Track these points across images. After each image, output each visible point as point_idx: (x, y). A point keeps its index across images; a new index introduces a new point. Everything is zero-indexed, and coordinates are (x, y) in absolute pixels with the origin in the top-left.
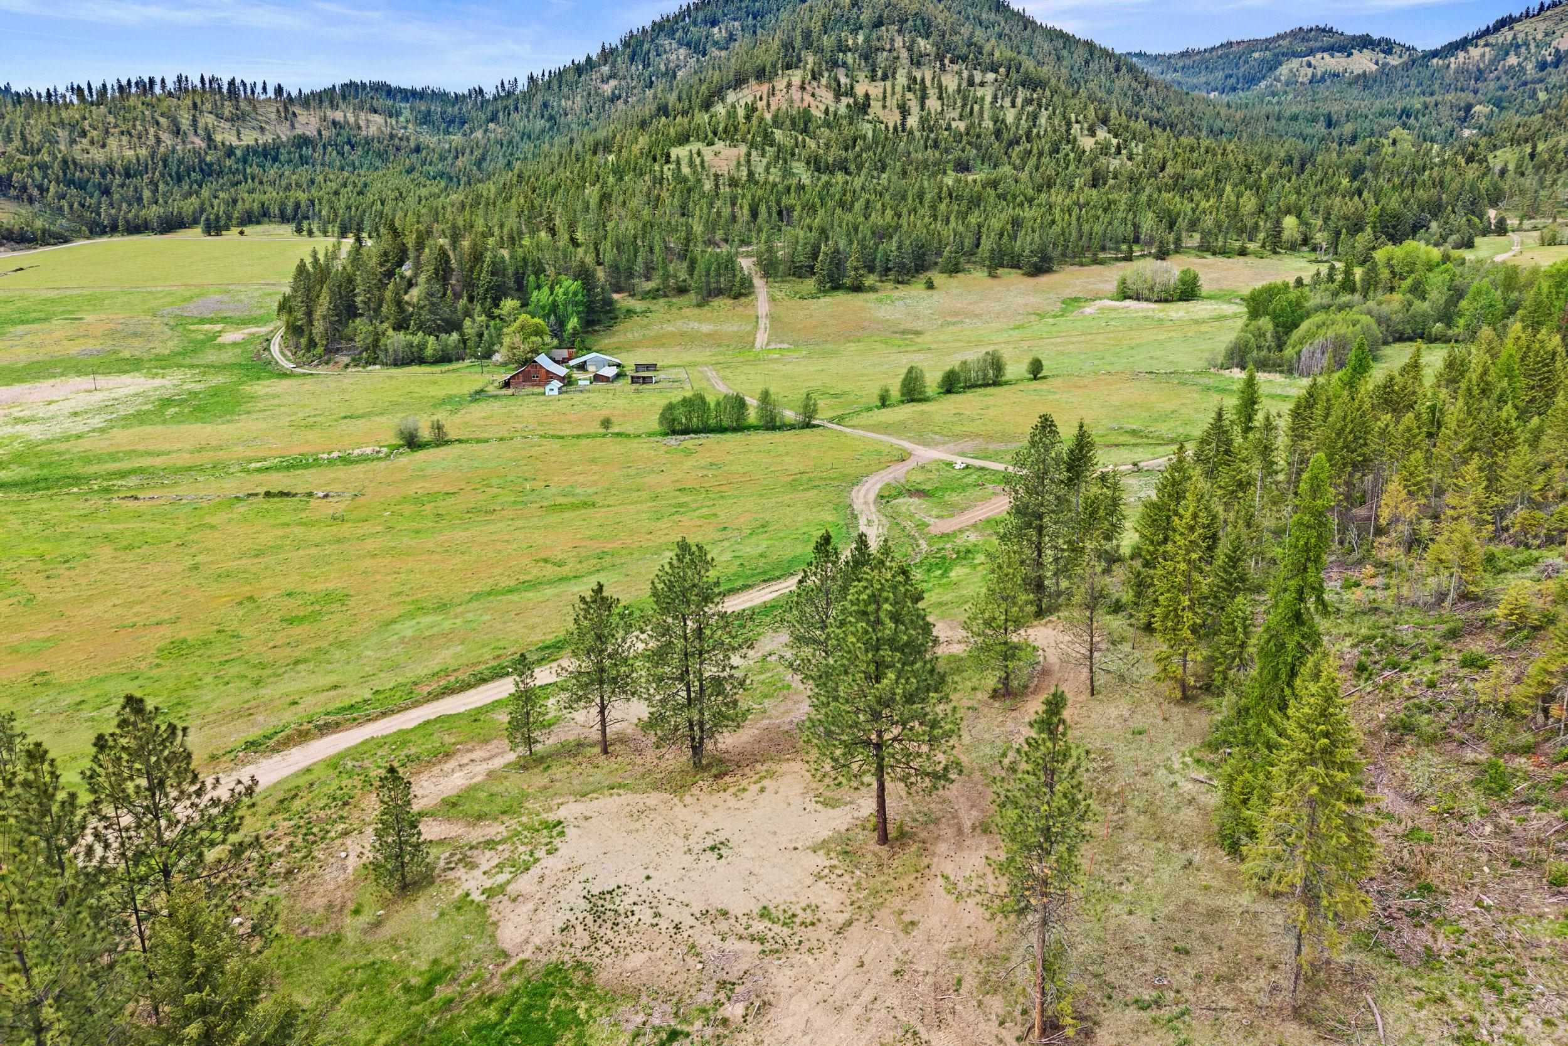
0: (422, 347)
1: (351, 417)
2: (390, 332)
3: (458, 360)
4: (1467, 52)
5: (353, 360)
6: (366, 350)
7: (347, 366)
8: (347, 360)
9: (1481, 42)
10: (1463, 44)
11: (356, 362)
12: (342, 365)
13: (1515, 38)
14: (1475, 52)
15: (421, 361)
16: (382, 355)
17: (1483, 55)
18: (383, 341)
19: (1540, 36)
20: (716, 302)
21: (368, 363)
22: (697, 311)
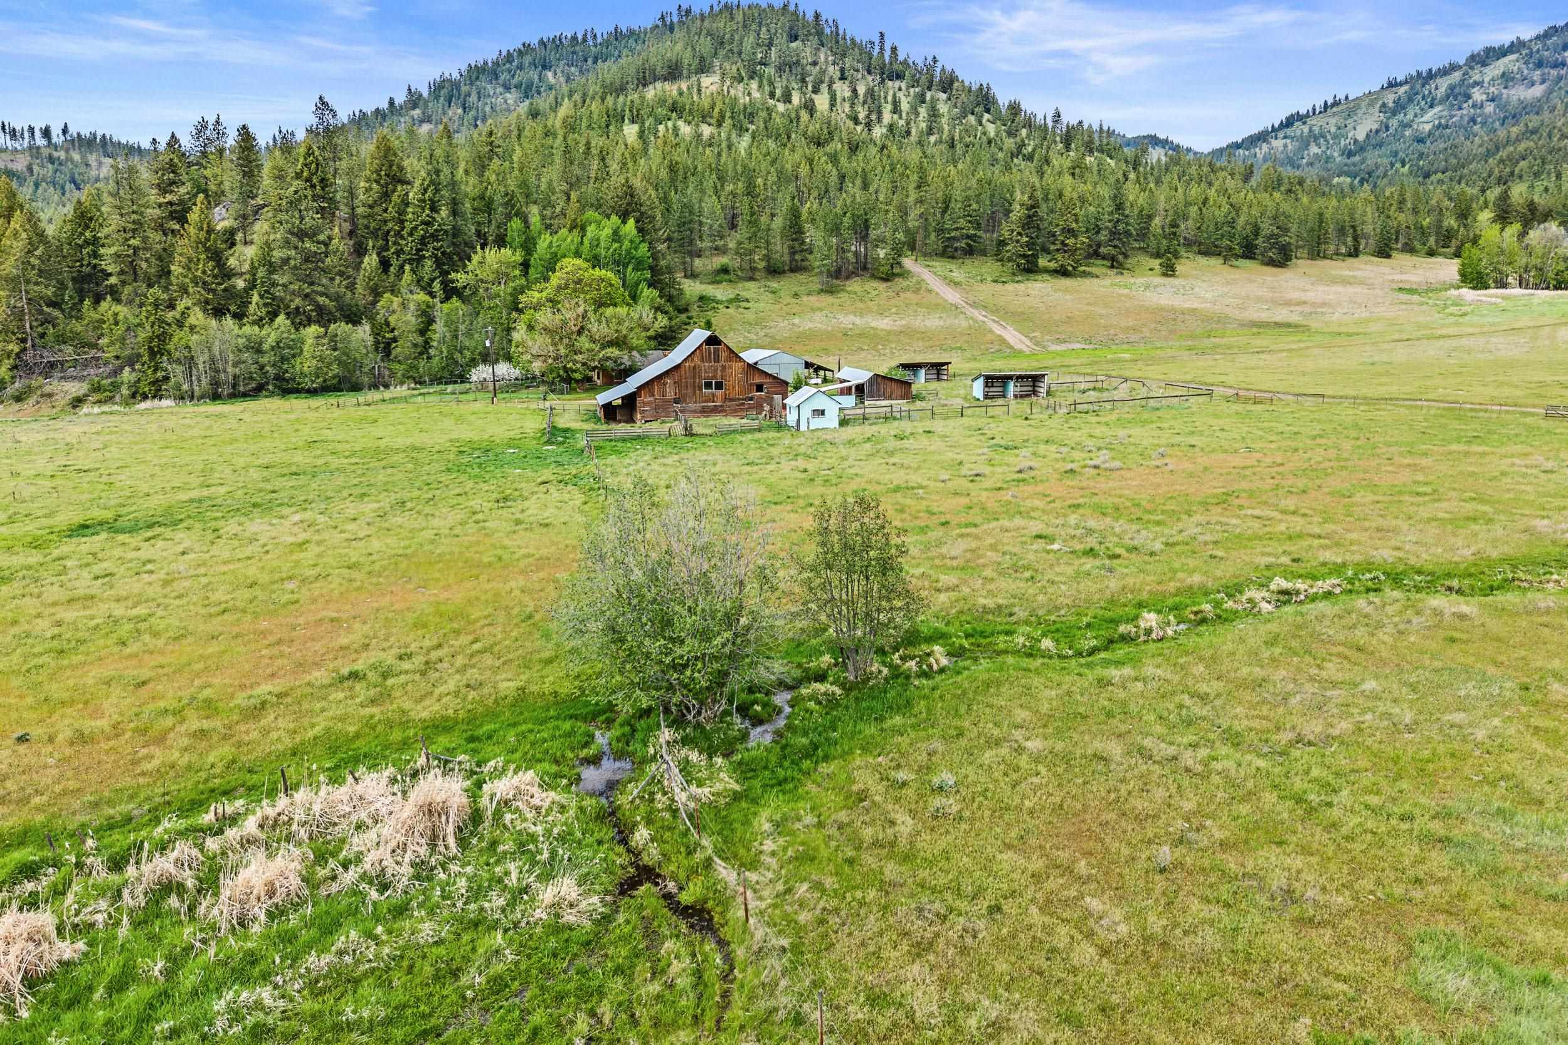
0: (287, 352)
1: (112, 526)
2: (197, 317)
3: (374, 386)
4: (1268, 143)
5: (97, 388)
6: (131, 362)
7: (77, 402)
8: (76, 388)
9: (1281, 134)
10: (1262, 137)
11: (104, 393)
12: (62, 401)
13: (1311, 130)
14: (1278, 144)
15: (287, 387)
16: (177, 372)
17: (1285, 146)
18: (179, 337)
19: (1333, 130)
20: (855, 285)
21: (137, 395)
22: (828, 299)
